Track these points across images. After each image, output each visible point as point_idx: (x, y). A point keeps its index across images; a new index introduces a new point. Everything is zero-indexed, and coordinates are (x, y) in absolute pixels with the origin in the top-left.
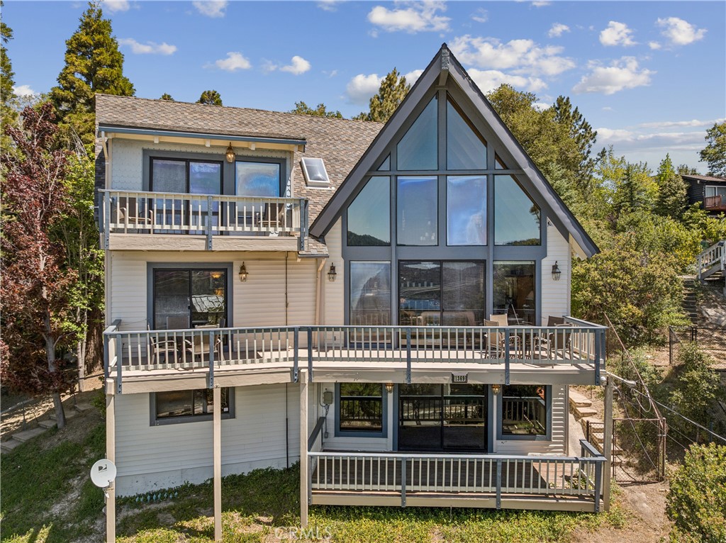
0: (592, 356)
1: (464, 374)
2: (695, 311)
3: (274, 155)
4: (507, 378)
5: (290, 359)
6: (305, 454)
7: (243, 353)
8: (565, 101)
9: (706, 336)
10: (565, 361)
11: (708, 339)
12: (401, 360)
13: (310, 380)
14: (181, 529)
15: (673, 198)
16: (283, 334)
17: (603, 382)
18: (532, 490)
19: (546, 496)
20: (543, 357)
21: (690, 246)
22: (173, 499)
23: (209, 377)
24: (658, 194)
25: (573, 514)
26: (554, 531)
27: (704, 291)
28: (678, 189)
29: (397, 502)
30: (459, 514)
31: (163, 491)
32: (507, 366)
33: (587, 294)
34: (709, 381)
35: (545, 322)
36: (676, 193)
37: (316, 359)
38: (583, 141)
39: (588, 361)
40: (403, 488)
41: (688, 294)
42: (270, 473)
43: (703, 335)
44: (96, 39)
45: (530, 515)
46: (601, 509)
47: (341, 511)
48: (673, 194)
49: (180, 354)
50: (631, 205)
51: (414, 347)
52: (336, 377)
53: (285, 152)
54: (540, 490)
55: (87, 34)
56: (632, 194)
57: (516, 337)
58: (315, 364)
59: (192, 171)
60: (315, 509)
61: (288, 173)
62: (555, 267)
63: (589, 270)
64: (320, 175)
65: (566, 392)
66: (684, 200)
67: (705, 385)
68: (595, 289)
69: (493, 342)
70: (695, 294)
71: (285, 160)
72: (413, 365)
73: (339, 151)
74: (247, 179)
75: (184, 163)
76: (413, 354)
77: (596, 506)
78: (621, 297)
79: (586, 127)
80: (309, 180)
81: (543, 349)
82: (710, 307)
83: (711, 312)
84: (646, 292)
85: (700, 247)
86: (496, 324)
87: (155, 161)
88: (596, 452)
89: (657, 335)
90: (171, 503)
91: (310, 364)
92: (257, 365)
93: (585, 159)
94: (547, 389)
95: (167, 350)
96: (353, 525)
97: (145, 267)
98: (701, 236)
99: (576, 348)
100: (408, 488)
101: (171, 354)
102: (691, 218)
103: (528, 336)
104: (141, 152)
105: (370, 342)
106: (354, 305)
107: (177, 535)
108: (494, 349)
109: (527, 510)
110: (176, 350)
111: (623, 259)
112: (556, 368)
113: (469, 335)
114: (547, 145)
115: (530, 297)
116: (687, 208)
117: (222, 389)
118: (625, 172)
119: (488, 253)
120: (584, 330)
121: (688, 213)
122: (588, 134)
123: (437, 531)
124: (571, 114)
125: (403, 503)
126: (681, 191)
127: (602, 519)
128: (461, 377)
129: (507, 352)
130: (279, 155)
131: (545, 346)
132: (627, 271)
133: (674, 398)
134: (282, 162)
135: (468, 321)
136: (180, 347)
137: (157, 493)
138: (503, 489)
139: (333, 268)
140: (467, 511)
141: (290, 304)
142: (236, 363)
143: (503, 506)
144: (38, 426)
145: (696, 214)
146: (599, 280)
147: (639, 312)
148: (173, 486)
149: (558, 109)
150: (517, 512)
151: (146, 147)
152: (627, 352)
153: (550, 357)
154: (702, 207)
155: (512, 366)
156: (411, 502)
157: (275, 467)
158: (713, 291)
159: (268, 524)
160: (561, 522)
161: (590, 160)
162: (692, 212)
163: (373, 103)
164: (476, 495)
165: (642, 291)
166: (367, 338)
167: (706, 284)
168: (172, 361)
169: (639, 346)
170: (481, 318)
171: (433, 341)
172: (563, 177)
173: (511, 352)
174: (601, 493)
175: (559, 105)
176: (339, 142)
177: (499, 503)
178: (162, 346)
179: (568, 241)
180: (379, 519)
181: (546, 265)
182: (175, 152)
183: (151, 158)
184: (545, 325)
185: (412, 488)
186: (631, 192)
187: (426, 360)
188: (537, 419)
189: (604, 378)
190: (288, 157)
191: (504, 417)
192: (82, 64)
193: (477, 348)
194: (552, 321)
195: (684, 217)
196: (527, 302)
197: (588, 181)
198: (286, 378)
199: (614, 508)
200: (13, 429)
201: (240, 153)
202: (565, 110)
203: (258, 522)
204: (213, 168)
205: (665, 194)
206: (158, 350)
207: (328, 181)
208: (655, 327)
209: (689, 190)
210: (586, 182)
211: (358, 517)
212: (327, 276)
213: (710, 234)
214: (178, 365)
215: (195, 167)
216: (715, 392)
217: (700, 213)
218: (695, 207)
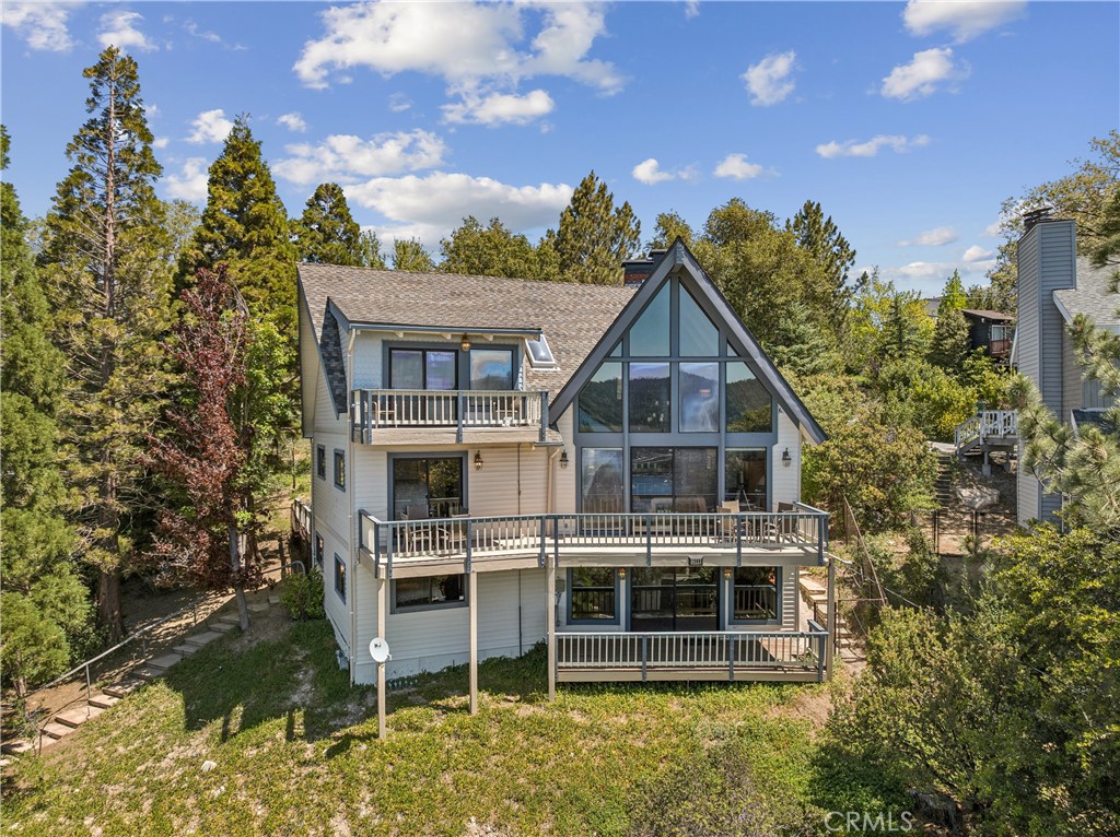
0: (816, 538)
1: (700, 557)
2: (948, 492)
3: (507, 342)
4: (739, 561)
5: (538, 546)
6: (552, 634)
7: (481, 540)
8: (814, 208)
9: (956, 520)
10: (792, 544)
11: (958, 523)
12: (642, 545)
13: (557, 565)
14: (437, 707)
15: (951, 341)
16: (531, 522)
17: (825, 563)
18: (762, 663)
19: (776, 669)
20: (772, 541)
21: (963, 408)
22: (414, 685)
23: (467, 562)
24: (933, 334)
25: (799, 684)
26: (782, 697)
27: (961, 469)
28: (958, 329)
29: (638, 677)
30: (696, 687)
31: (403, 679)
32: (739, 550)
33: (826, 475)
34: (931, 564)
35: (775, 507)
36: (956, 334)
37: (562, 545)
38: (838, 263)
39: (813, 545)
40: (644, 664)
41: (943, 473)
42: (503, 661)
43: (953, 518)
44: (246, 165)
45: (760, 686)
46: (824, 679)
47: (584, 689)
48: (952, 336)
49: (434, 543)
50: (900, 349)
51: (653, 534)
52: (581, 561)
53: (518, 338)
54: (769, 663)
55: (234, 159)
56: (901, 333)
57: (747, 522)
58: (561, 550)
59: (428, 360)
60: (561, 686)
61: (520, 359)
62: (786, 454)
63: (828, 447)
64: (542, 354)
65: (797, 576)
66: (965, 343)
67: (926, 567)
68: (835, 469)
69: (726, 527)
70: (950, 472)
71: (517, 346)
72: (653, 550)
73: (558, 324)
74: (481, 366)
75: (420, 353)
76: (653, 540)
77: (820, 675)
78: (864, 477)
79: (842, 243)
80: (534, 361)
81: (772, 534)
82: (964, 488)
83: (965, 492)
84: (890, 473)
85: (975, 411)
86: (729, 511)
87: (393, 352)
88: (820, 628)
89: (903, 519)
90: (413, 689)
91: (556, 550)
92: (494, 553)
93: (840, 286)
94: (777, 571)
95: (423, 538)
96: (598, 699)
97: (385, 457)
98: (976, 395)
99: (801, 531)
100: (648, 664)
101: (426, 542)
102: (973, 367)
103: (758, 522)
104: (380, 343)
105: (606, 529)
106: (586, 493)
107: (434, 712)
108: (726, 534)
109: (758, 682)
110: (430, 538)
111: (866, 436)
112: (783, 551)
113: (704, 522)
114: (788, 280)
115: (762, 482)
116: (969, 354)
117: (478, 573)
118: (893, 304)
119: (720, 440)
120: (809, 516)
121: (969, 361)
122: (845, 253)
123: (676, 702)
124: (823, 226)
125: (644, 677)
126: (962, 332)
127: (825, 688)
128: (696, 561)
129: (739, 538)
130: (511, 342)
131: (773, 531)
132: (870, 449)
133: (897, 580)
134: (514, 349)
135: (698, 507)
136: (434, 535)
137: (397, 681)
138: (735, 663)
139: (564, 455)
140: (702, 684)
141: (522, 492)
142: (483, 550)
143: (736, 679)
144: (209, 630)
145: (979, 362)
146: (838, 459)
147: (880, 494)
148: (411, 675)
149: (806, 218)
150: (749, 683)
151: (385, 338)
152: (862, 538)
153: (778, 541)
154: (987, 353)
155: (743, 550)
156: (651, 677)
157: (508, 655)
158: (970, 468)
159: (517, 702)
160: (787, 691)
161: (847, 288)
162: (975, 359)
163: (565, 220)
164: (712, 668)
165: (885, 471)
166: (595, 525)
167: (965, 460)
168: (426, 549)
169: (883, 531)
170: (713, 505)
171: (664, 528)
172: (809, 319)
173: (743, 538)
174: (824, 664)
175: (807, 213)
176: (558, 312)
177: (732, 675)
178: (418, 534)
179: (798, 427)
180: (621, 693)
181: (777, 451)
182: (413, 342)
183: (390, 349)
184: (775, 513)
185: (652, 663)
186: (900, 331)
187: (664, 545)
188: (769, 607)
189: (826, 560)
190: (520, 344)
191: (735, 608)
192: (230, 198)
193: (712, 534)
194: (783, 507)
195: (965, 366)
196: (759, 487)
197: (844, 316)
198: (534, 564)
199: (836, 679)
200: (181, 633)
201: (474, 341)
202: (815, 221)
203: (506, 700)
204: (448, 357)
205: (941, 335)
206: (415, 539)
207: (554, 362)
208: (901, 510)
209: (972, 331)
210: (840, 318)
211: (602, 692)
212: (558, 463)
213: (988, 392)
214: (432, 552)
215: (431, 356)
216: (935, 574)
217: (984, 361)
218: (978, 353)
